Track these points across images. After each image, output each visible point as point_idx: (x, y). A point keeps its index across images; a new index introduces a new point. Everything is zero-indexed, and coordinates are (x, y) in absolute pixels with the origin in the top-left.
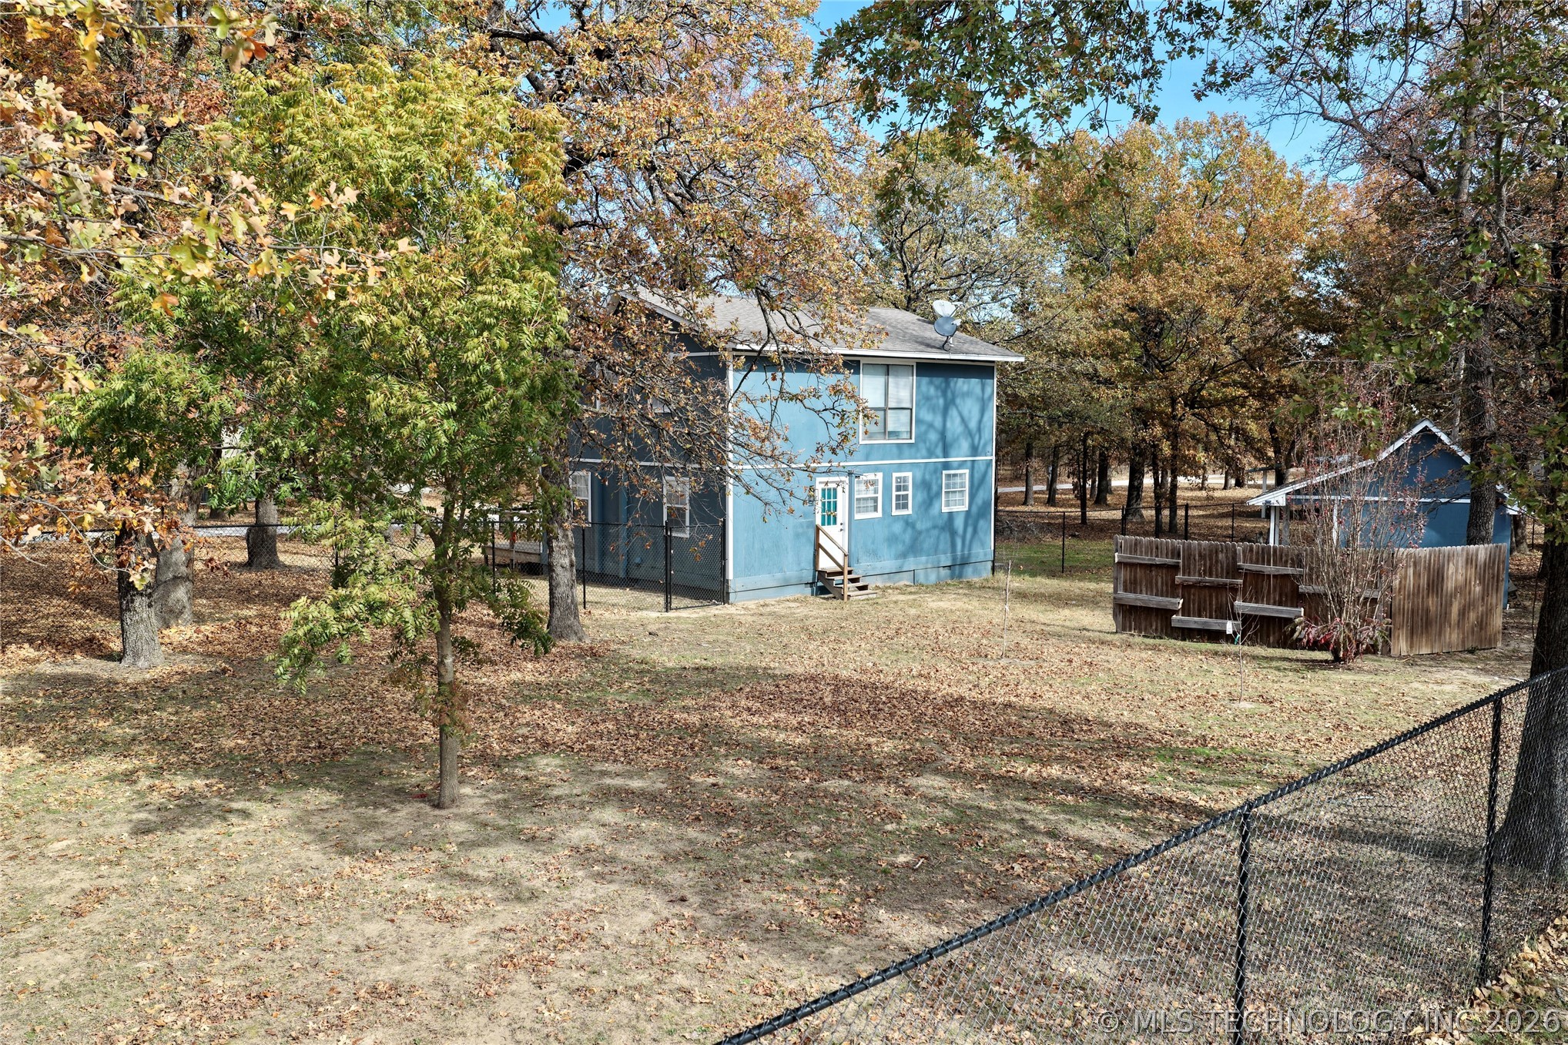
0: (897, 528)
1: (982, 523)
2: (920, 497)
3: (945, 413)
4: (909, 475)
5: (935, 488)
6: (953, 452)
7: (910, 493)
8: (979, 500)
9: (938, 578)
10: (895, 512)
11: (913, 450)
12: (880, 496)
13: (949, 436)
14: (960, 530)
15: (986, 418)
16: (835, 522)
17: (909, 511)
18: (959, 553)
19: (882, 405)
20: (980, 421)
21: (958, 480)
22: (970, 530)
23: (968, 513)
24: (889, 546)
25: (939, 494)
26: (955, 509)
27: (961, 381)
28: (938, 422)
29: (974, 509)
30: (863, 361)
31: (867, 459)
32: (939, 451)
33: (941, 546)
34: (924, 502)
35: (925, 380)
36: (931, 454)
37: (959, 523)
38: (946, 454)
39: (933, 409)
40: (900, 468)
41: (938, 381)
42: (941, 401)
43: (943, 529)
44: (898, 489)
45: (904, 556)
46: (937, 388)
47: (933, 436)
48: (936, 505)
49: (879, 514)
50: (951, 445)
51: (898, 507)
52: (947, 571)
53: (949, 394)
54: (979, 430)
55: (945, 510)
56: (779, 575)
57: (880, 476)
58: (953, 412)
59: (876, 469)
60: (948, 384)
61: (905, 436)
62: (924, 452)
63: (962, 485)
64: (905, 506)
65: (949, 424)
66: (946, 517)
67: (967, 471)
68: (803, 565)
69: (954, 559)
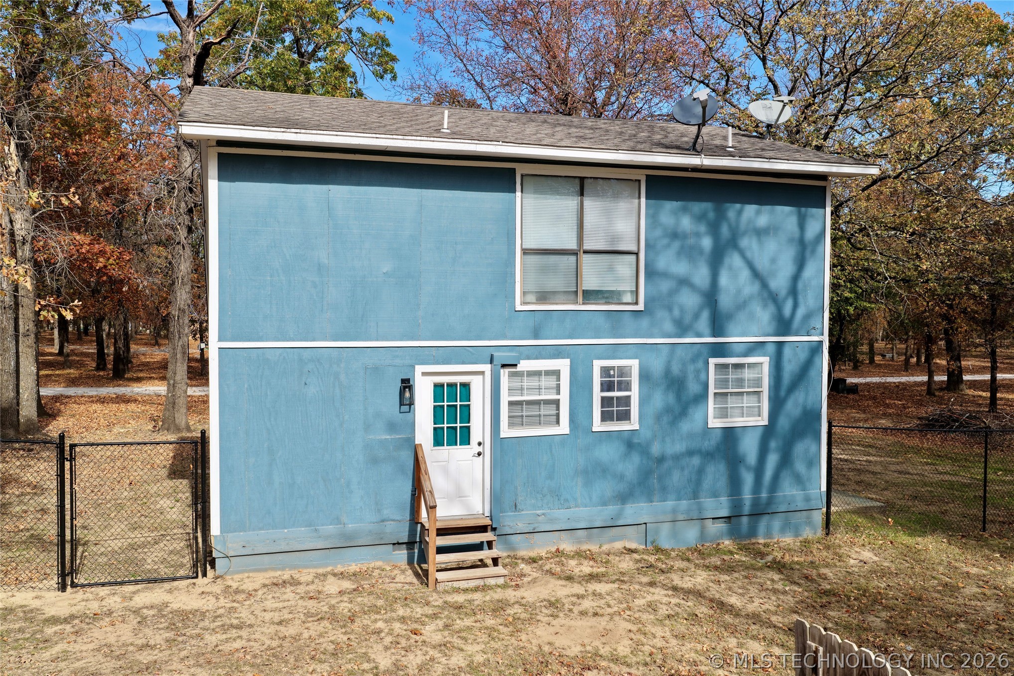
0: (608, 453)
1: (800, 448)
2: (659, 400)
3: (716, 260)
4: (634, 364)
5: (693, 388)
6: (731, 327)
7: (634, 393)
8: (793, 407)
9: (703, 536)
10: (598, 425)
11: (645, 322)
12: (564, 398)
13: (725, 301)
14: (752, 457)
15: (809, 271)
16: (466, 440)
17: (633, 424)
18: (747, 496)
19: (572, 245)
20: (796, 278)
21: (747, 374)
22: (772, 460)
23: (768, 431)
24: (588, 483)
25: (703, 396)
26: (738, 421)
27: (750, 210)
28: (701, 275)
29: (784, 423)
30: (521, 169)
31: (536, 336)
32: (703, 322)
33: (708, 482)
34: (668, 410)
35: (669, 206)
36: (682, 328)
37: (749, 447)
38: (717, 328)
39: (689, 252)
40: (614, 351)
41: (698, 207)
42: (707, 243)
43: (708, 455)
44: (607, 386)
45: (624, 498)
46: (700, 218)
47: (689, 300)
48: (696, 415)
49: (564, 428)
50: (730, 317)
51: (606, 417)
52: (721, 526)
53: (725, 230)
54: (793, 292)
55: (714, 423)
56: (331, 529)
57: (563, 365)
58: (735, 260)
59: (557, 352)
60: (721, 216)
61: (628, 298)
62: (668, 326)
63: (758, 382)
64: (625, 416)
65: (724, 280)
66: (716, 438)
67: (765, 361)
68: (386, 513)
69: (736, 505)
